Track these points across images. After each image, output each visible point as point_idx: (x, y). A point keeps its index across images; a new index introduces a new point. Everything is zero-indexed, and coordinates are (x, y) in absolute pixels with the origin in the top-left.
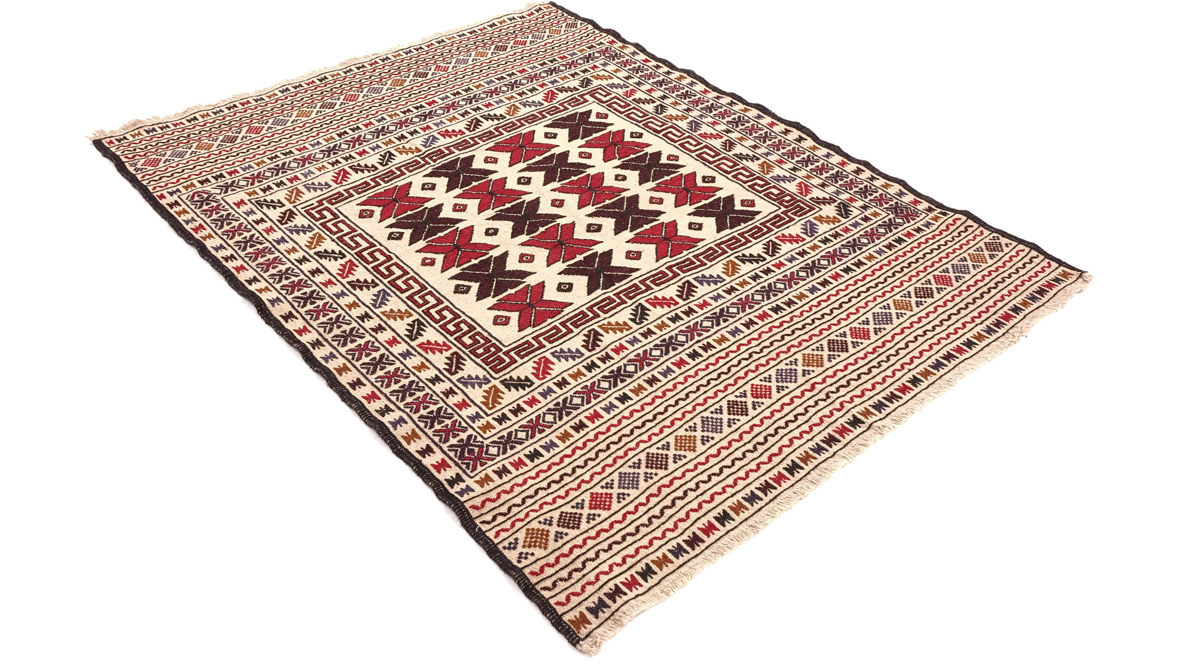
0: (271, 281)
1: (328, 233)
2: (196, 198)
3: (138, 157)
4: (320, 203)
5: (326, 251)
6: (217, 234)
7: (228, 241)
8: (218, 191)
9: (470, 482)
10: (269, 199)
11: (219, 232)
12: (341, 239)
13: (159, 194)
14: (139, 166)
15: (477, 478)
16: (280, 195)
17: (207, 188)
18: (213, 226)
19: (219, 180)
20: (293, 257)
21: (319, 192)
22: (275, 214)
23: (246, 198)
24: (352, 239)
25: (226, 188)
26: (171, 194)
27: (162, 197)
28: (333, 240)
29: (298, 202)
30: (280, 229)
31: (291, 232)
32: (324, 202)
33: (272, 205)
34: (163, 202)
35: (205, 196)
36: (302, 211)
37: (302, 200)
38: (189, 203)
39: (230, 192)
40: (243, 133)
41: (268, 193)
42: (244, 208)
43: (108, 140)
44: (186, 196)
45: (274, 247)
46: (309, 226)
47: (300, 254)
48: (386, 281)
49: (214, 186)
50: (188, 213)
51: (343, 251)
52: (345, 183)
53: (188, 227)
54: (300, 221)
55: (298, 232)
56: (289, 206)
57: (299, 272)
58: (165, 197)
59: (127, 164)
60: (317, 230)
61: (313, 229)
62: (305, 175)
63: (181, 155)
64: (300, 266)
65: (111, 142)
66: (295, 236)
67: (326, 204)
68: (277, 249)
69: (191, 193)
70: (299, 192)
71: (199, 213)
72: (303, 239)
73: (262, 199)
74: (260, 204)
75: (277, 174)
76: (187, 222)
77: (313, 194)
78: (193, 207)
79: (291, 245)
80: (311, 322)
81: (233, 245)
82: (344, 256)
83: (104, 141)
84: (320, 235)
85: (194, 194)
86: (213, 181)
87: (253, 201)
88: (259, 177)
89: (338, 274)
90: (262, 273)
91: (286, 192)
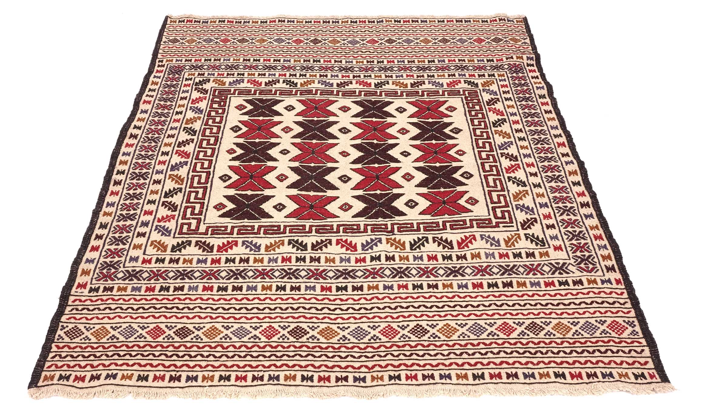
0: (565, 179)
1: (508, 199)
2: (591, 266)
3: (629, 341)
4: (497, 225)
5: (518, 185)
6: (586, 228)
7: (580, 220)
8: (570, 267)
9: (525, 61)
10: (533, 246)
11: (584, 229)
12: (503, 190)
13: (619, 286)
14: (630, 329)
15: (521, 60)
16: (524, 245)
17: (577, 274)
18: (587, 235)
19: (564, 280)
20: (541, 191)
21: (492, 235)
22: (536, 230)
23: (551, 251)
24: (496, 186)
25: (561, 268)
26: (609, 281)
27: (618, 282)
28: (508, 191)
29: (513, 233)
30: (539, 215)
31: (532, 210)
32: (494, 224)
33: (533, 239)
34: (618, 276)
35: (582, 265)
36: (514, 224)
37: (508, 234)
38: (598, 265)
39: (561, 262)
40: (520, 329)
41: (531, 251)
42: (557, 243)
43: (654, 380)
44: (597, 274)
45: (550, 202)
46: (517, 209)
47: (537, 190)
48: (495, 153)
49: (571, 275)
50: (601, 255)
51: (507, 180)
52: (467, 235)
53: (605, 242)
54: (521, 216)
55: (528, 208)
56: (522, 232)
57: (544, 179)
58: (616, 279)
59: (641, 336)
60: (514, 204)
61: (516, 205)
62: (493, 255)
63: (588, 326)
64: (541, 182)
65: (652, 377)
66: (532, 205)
67: (494, 221)
68: (550, 200)
69: (593, 274)
70: (506, 242)
71: (593, 251)
72: (528, 201)
73: (539, 246)
74: (543, 243)
75: (514, 266)
76: (605, 247)
77: (497, 236)
78: (596, 260)
79: (538, 200)
80: (553, 147)
81: (578, 215)
82: (509, 177)
83: (659, 380)
84: (514, 198)
85: (590, 272)
86: (570, 281)
87: (547, 246)
88: (531, 270)
89: (520, 168)
90: (568, 187)
91: (517, 245)
